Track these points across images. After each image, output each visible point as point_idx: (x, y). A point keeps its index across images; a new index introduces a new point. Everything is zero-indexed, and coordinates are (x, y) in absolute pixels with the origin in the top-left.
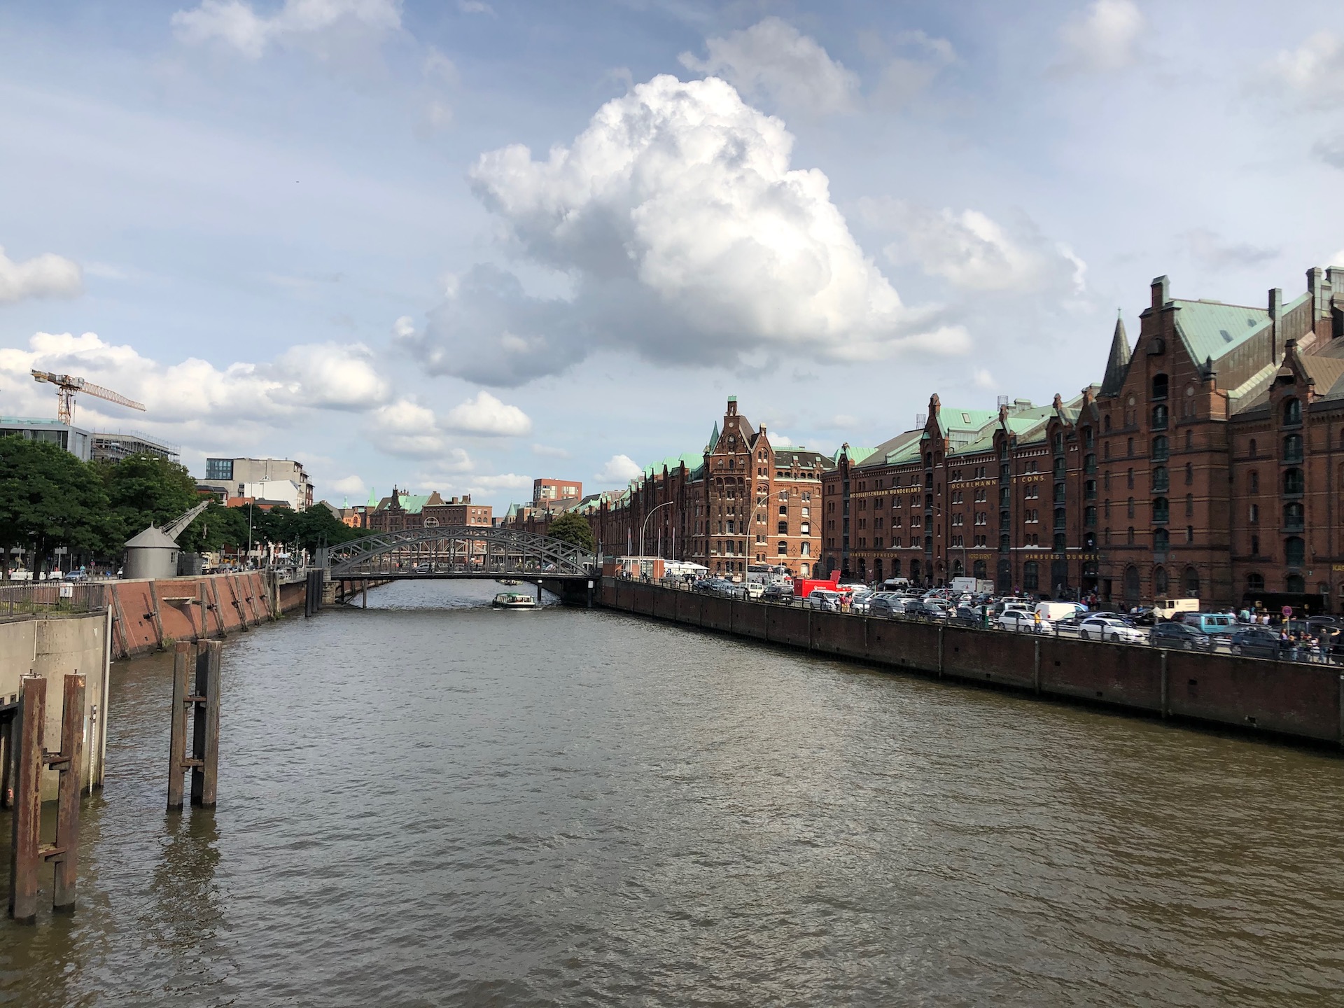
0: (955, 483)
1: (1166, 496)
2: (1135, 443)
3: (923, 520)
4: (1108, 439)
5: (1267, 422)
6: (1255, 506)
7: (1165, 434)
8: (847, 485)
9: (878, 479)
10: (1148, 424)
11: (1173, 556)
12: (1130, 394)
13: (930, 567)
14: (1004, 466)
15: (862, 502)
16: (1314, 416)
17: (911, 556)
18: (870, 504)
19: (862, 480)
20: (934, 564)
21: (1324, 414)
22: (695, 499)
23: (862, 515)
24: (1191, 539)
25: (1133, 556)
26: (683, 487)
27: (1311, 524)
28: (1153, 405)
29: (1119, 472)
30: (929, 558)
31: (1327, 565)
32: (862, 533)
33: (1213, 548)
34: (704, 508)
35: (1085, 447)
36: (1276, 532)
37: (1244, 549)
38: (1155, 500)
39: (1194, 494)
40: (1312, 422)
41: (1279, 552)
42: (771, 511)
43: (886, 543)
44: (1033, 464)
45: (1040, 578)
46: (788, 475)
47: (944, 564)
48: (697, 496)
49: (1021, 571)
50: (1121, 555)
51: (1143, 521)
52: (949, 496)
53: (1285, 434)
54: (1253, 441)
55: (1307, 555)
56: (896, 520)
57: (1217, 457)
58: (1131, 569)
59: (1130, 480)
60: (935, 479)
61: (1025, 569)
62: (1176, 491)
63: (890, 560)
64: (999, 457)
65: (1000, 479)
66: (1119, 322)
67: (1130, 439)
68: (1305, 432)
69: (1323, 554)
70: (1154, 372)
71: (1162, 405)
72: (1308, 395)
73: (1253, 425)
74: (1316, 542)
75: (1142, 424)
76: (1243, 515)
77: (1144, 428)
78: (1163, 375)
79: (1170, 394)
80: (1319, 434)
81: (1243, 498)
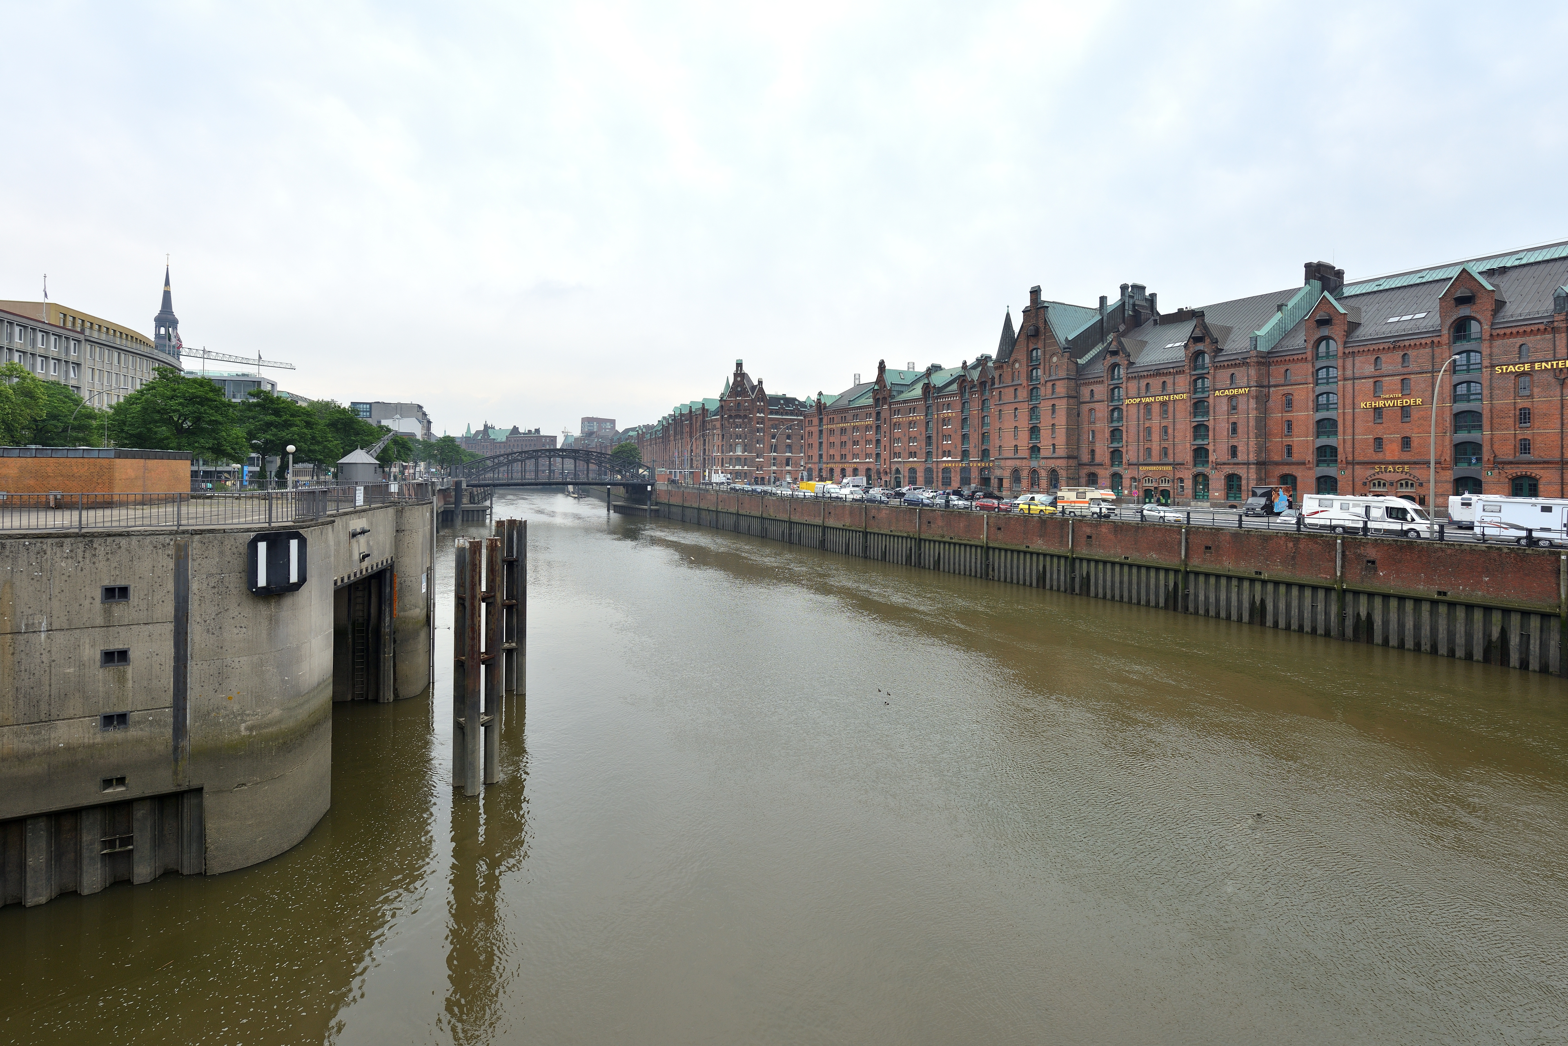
0: (896, 418)
1: (1038, 425)
2: (1019, 393)
3: (874, 442)
4: (1001, 390)
5: (1101, 379)
6: (1093, 431)
7: (1038, 386)
8: (821, 420)
9: (843, 415)
10: (1027, 380)
11: (1043, 463)
12: (1016, 361)
13: (878, 472)
14: (928, 407)
15: (832, 431)
16: (1130, 375)
17: (866, 466)
18: (837, 432)
19: (832, 417)
20: (881, 471)
21: (1136, 374)
22: (713, 429)
23: (832, 439)
24: (1054, 452)
25: (1018, 463)
26: (704, 422)
27: (1127, 442)
28: (1030, 368)
29: (1008, 411)
30: (878, 467)
31: (1136, 467)
32: (831, 452)
33: (1068, 458)
34: (720, 436)
35: (982, 394)
36: (1106, 447)
37: (1085, 457)
38: (1031, 428)
39: (1056, 424)
40: (1128, 379)
41: (1107, 460)
42: (766, 438)
43: (849, 458)
44: (949, 406)
45: (952, 478)
46: (777, 413)
47: (888, 471)
48: (714, 428)
49: (940, 475)
50: (1010, 463)
51: (1024, 441)
52: (892, 427)
53: (1112, 386)
54: (1092, 390)
55: (1124, 461)
56: (855, 443)
57: (1072, 401)
58: (1016, 472)
59: (1015, 416)
60: (883, 415)
61: (943, 473)
62: (1045, 422)
63: (851, 469)
64: (926, 401)
65: (926, 415)
66: (1008, 315)
67: (1016, 390)
68: (1124, 386)
69: (1134, 460)
70: (1031, 347)
71: (1036, 368)
72: (1126, 362)
73: (1093, 380)
74: (1130, 453)
75: (1023, 380)
76: (1085, 437)
77: (1025, 384)
78: (1037, 349)
79: (1042, 361)
80: (1133, 386)
81: (1085, 426)
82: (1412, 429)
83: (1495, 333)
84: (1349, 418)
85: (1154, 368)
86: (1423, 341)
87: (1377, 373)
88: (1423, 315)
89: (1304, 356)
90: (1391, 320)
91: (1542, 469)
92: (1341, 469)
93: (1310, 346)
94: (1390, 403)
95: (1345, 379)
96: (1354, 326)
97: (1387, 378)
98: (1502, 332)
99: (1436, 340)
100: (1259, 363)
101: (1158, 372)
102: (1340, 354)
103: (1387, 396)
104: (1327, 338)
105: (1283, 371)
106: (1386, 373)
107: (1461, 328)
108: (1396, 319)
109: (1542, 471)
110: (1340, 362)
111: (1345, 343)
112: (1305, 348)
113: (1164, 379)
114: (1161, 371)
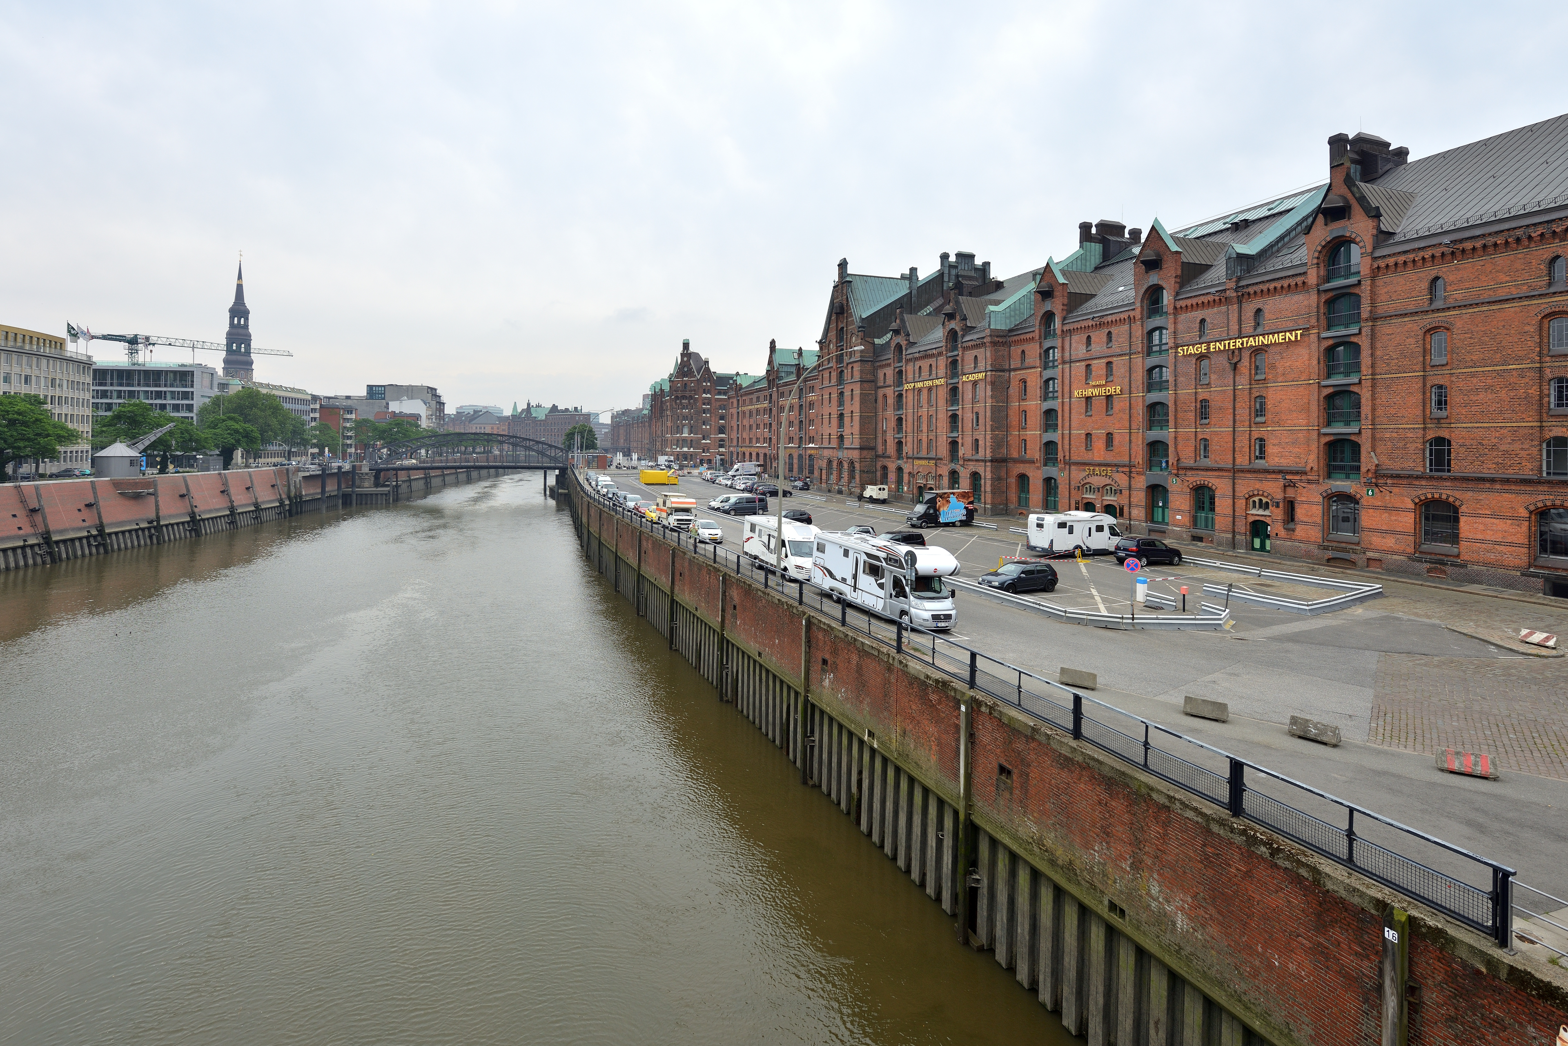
0: (781, 401)
3: (769, 426)
5: (889, 362)
6: (885, 420)
7: (843, 369)
8: (738, 402)
9: (751, 397)
10: (837, 362)
11: (846, 453)
12: (829, 341)
14: (801, 389)
15: (744, 414)
16: (908, 357)
17: (765, 450)
19: (744, 398)
20: (773, 456)
21: (912, 356)
23: (744, 422)
24: (852, 442)
25: (831, 453)
27: (906, 432)
29: (827, 396)
30: (771, 452)
31: (912, 460)
32: (744, 435)
33: (862, 449)
34: (670, 418)
36: (893, 438)
37: (880, 449)
39: (854, 411)
40: (906, 361)
41: (893, 451)
42: (713, 419)
43: (754, 442)
44: (813, 389)
45: (815, 467)
46: (721, 393)
49: (808, 462)
51: (835, 429)
52: (779, 410)
53: (896, 370)
54: (885, 374)
55: (904, 454)
56: (758, 427)
57: (865, 385)
58: (830, 463)
59: (830, 401)
60: (773, 397)
61: (809, 460)
62: (847, 408)
65: (800, 398)
68: (904, 369)
69: (910, 454)
70: (840, 325)
72: (905, 342)
73: (884, 363)
74: (908, 444)
75: (834, 363)
76: (880, 425)
77: (835, 366)
78: (843, 328)
79: (845, 341)
80: (910, 369)
81: (880, 413)
82: (1113, 424)
83: (1178, 305)
84: (1067, 408)
85: (924, 349)
86: (1122, 316)
87: (1088, 356)
89: (1034, 335)
90: (1118, 290)
91: (1218, 477)
92: (1062, 470)
93: (1037, 323)
94: (1096, 392)
95: (1064, 362)
96: (1084, 298)
97: (1095, 362)
98: (1183, 304)
99: (1132, 314)
100: (994, 344)
101: (926, 353)
102: (1060, 332)
103: (1094, 383)
104: (1052, 313)
105: (1020, 352)
106: (1095, 355)
107: (1153, 300)
108: (1121, 289)
109: (1218, 480)
110: (1060, 340)
111: (1064, 319)
112: (1035, 325)
113: (930, 361)
114: (928, 353)
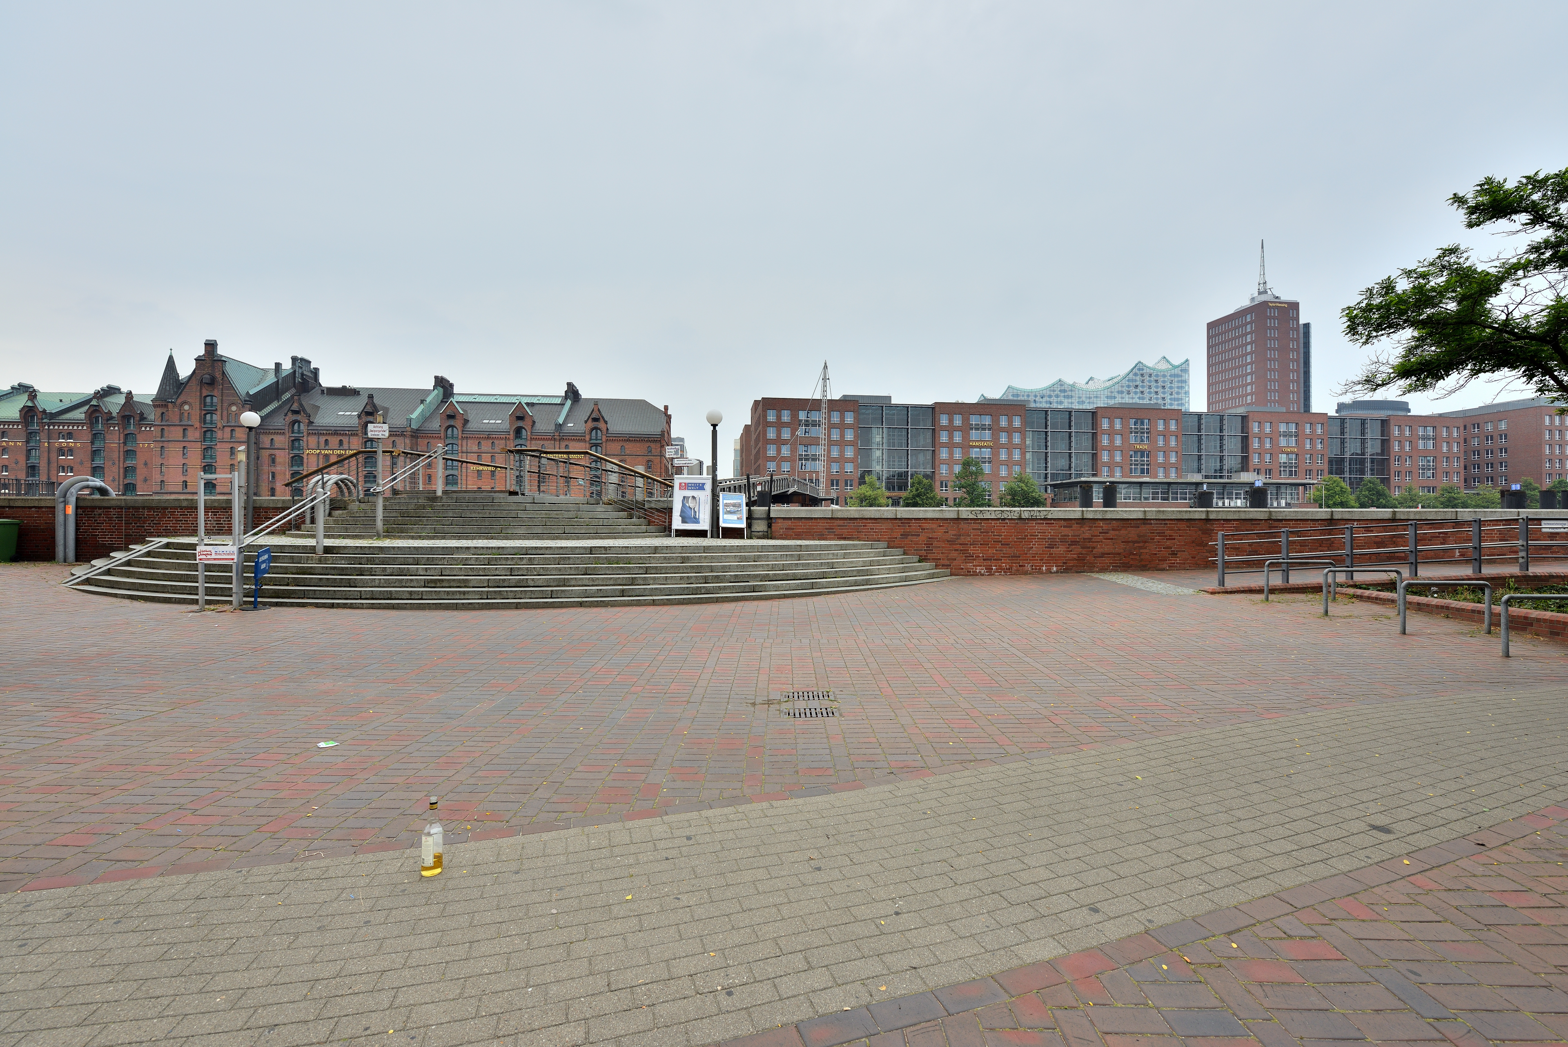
1: (213, 464)
2: (189, 432)
4: (164, 427)
5: (282, 431)
6: (273, 473)
7: (214, 429)
10: (200, 422)
12: (185, 403)
14: (32, 432)
21: (316, 431)
28: (204, 412)
29: (173, 448)
35: (126, 428)
38: (205, 465)
44: (70, 435)
53: (293, 438)
59: (184, 454)
62: (222, 460)
64: (27, 426)
65: (27, 442)
66: (171, 358)
67: (184, 429)
68: (305, 439)
70: (205, 393)
71: (211, 413)
72: (307, 421)
73: (273, 431)
75: (195, 421)
76: (265, 477)
77: (197, 425)
78: (212, 396)
79: (219, 408)
80: (313, 440)
81: (265, 468)
83: (532, 437)
84: (464, 475)
85: (333, 429)
86: (502, 436)
87: (479, 451)
88: (500, 422)
89: (439, 435)
90: (485, 421)
93: (443, 430)
94: (485, 468)
95: (462, 452)
96: (466, 421)
97: (484, 454)
98: (535, 437)
99: (508, 436)
100: (412, 436)
101: (336, 432)
102: (460, 437)
104: (452, 426)
105: (426, 443)
106: (484, 451)
107: (518, 431)
108: (487, 421)
110: (460, 442)
111: (463, 431)
112: (440, 430)
113: (341, 438)
114: (339, 432)
